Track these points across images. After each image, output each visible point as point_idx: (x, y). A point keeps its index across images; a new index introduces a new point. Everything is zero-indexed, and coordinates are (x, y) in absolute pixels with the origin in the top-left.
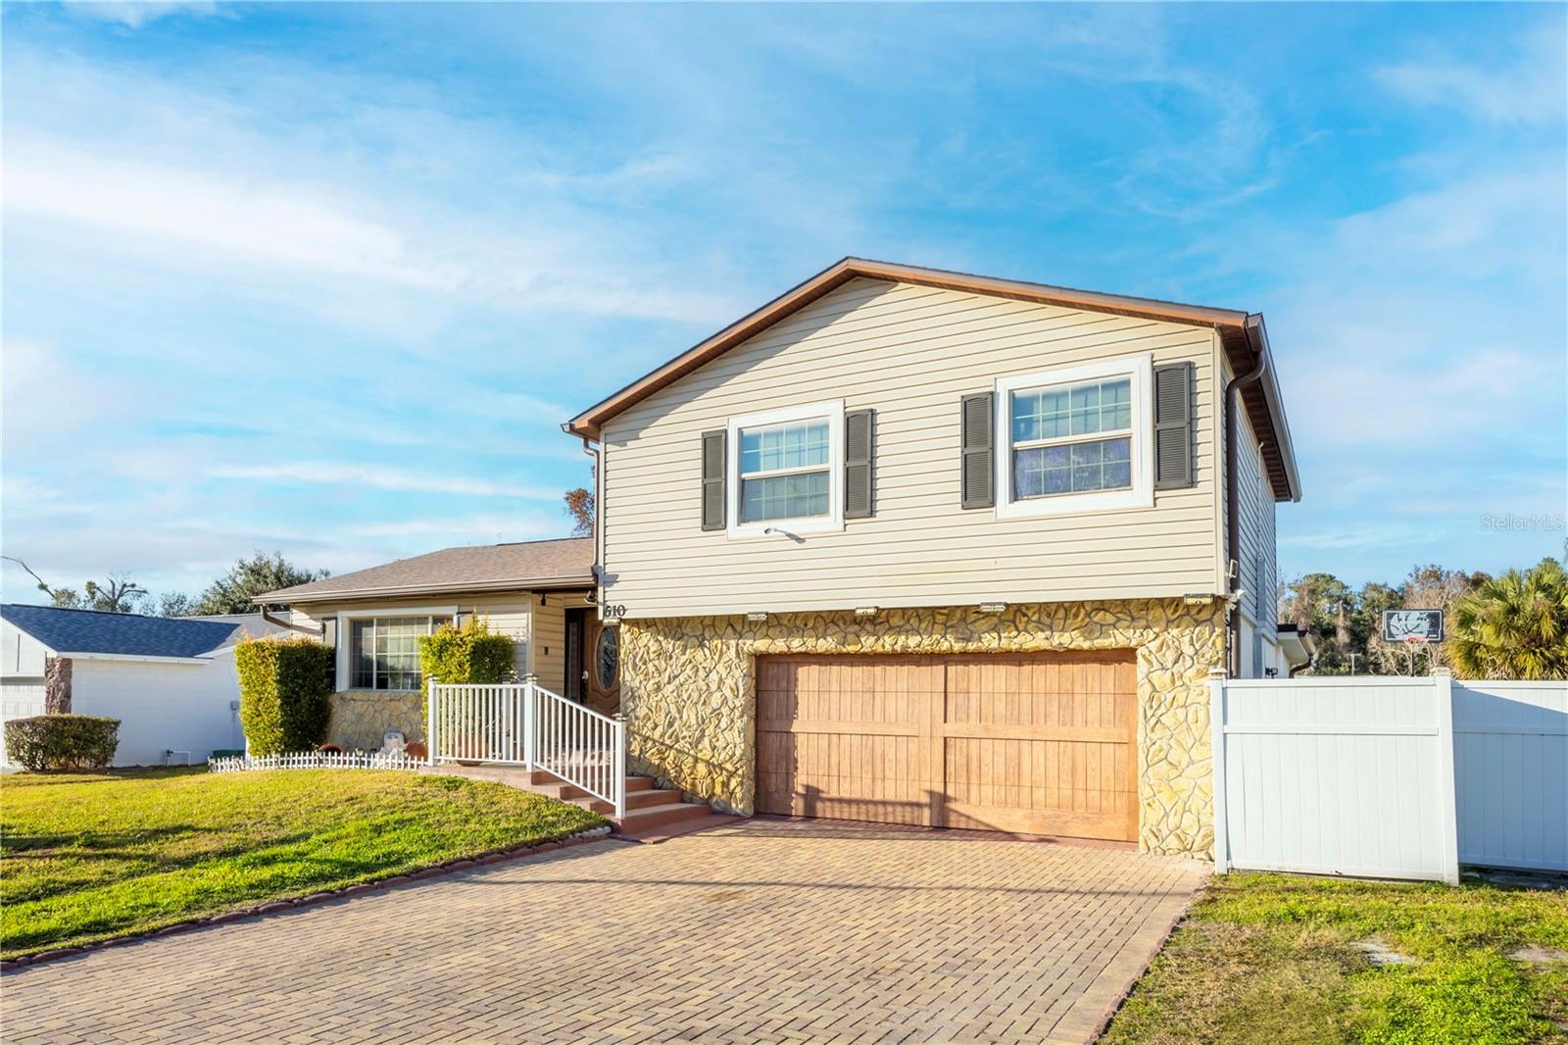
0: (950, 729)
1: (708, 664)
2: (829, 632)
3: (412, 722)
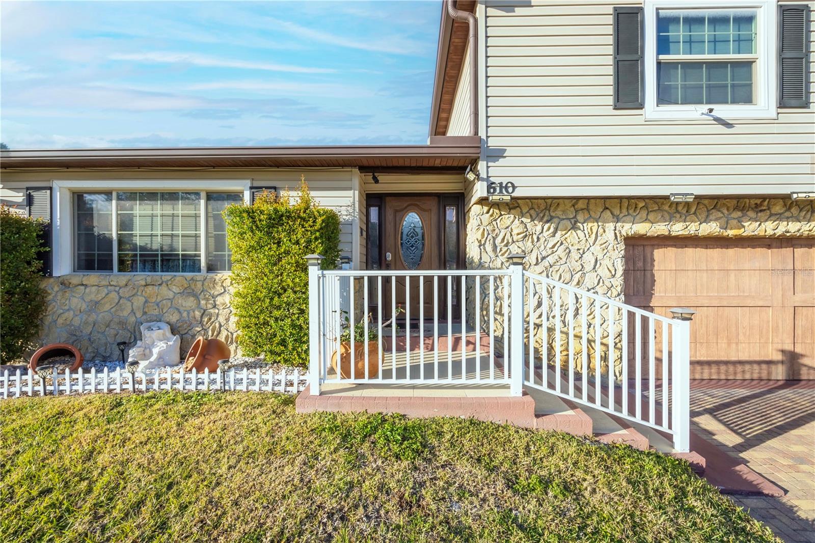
0: (798, 299)
1: (582, 246)
2: (711, 217)
3: (181, 309)
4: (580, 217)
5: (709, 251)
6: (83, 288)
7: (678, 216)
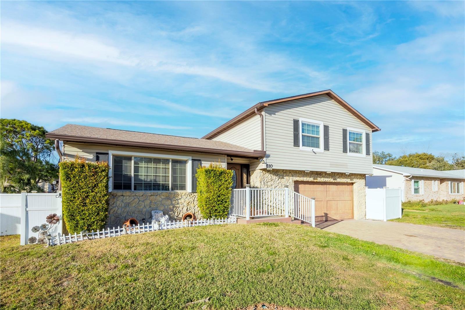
0: (328, 199)
1: (285, 183)
3: (165, 205)
4: (284, 175)
5: (310, 185)
6: (122, 197)
7: (305, 175)
